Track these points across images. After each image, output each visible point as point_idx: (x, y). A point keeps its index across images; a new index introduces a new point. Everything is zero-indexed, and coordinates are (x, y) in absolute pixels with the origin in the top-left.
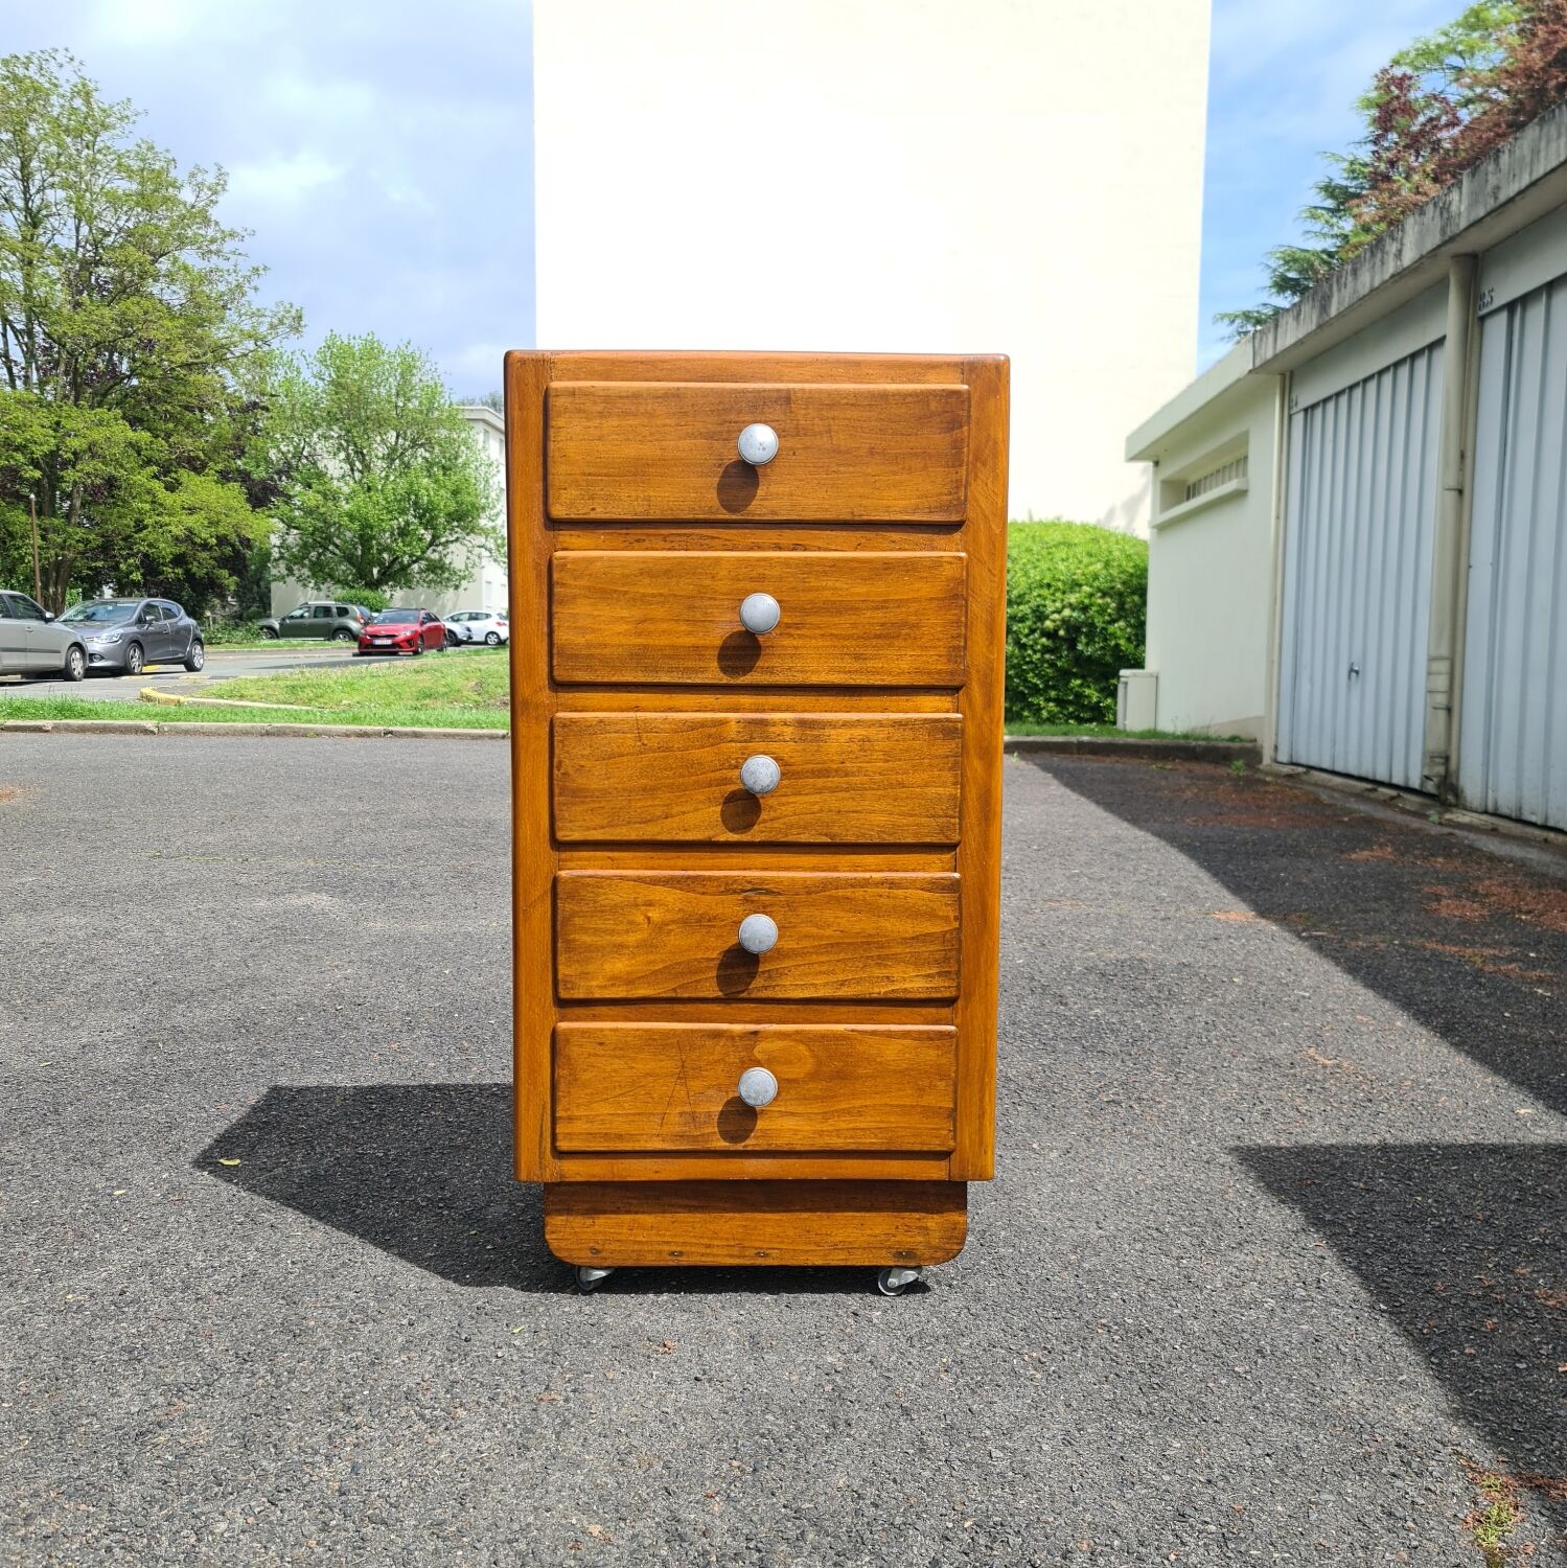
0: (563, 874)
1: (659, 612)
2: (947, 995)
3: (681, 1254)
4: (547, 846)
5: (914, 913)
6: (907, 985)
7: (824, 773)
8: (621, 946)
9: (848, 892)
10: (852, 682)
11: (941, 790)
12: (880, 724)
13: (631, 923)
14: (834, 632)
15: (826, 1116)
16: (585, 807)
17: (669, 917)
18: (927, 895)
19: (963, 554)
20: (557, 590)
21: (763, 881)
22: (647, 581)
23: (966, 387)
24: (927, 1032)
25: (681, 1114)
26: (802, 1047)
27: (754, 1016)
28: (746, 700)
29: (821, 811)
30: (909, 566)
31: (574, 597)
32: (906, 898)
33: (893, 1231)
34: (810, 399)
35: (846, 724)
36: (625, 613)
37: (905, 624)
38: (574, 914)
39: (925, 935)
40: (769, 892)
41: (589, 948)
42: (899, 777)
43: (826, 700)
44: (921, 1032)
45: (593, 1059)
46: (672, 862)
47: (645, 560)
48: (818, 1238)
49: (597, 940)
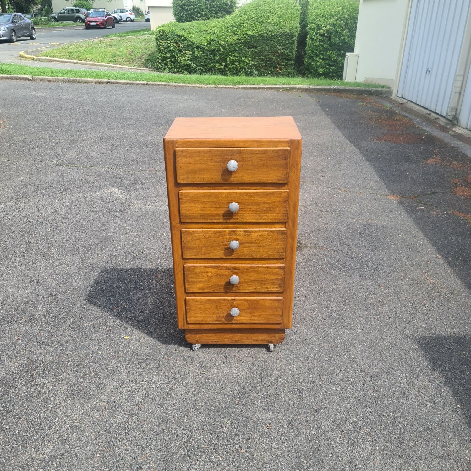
0: (185, 265)
1: (208, 205)
2: (281, 291)
3: (217, 342)
4: (181, 259)
5: (273, 274)
6: (271, 289)
7: (251, 243)
8: (201, 281)
9: (257, 269)
10: (258, 222)
11: (280, 247)
12: (265, 231)
13: (203, 276)
14: (253, 210)
15: (251, 316)
16: (190, 251)
17: (212, 275)
18: (277, 270)
19: (288, 190)
20: (180, 200)
21: (235, 267)
22: (204, 198)
23: (289, 148)
24: (276, 299)
25: (217, 316)
26: (246, 302)
27: (234, 295)
28: (231, 226)
29: (250, 251)
30: (273, 194)
31: (185, 202)
32: (271, 270)
33: (267, 337)
34: (247, 152)
35: (256, 232)
36: (199, 206)
37: (272, 208)
38: (189, 274)
39: (276, 278)
40: (237, 269)
41: (193, 282)
42: (270, 244)
43: (251, 226)
44: (274, 299)
45: (195, 305)
46: (213, 263)
47: (203, 193)
48: (249, 339)
49: (195, 280)
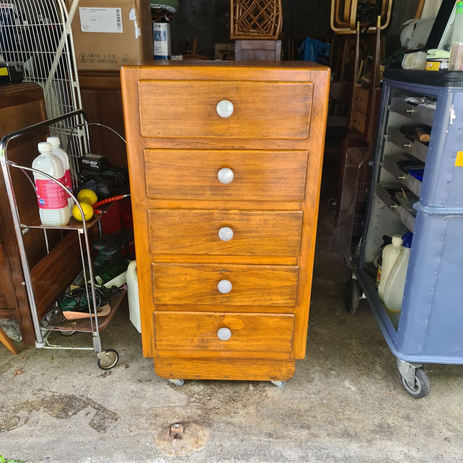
0: (154, 264)
1: (187, 173)
2: (292, 305)
3: (200, 376)
4: (148, 254)
5: (281, 279)
6: (278, 302)
7: (250, 232)
8: (176, 287)
9: (258, 272)
10: (261, 199)
11: (293, 238)
12: (271, 214)
13: (180, 280)
14: (255, 181)
15: (248, 341)
16: (162, 242)
17: (193, 278)
18: (286, 273)
19: (307, 152)
20: (146, 164)
21: (227, 267)
23: (312, 83)
24: (284, 316)
25: (198, 339)
26: (240, 320)
27: (223, 310)
28: (221, 205)
29: (248, 244)
31: (153, 167)
32: (279, 274)
33: (270, 371)
34: (247, 88)
35: (258, 214)
36: (174, 173)
37: (283, 178)
38: (159, 277)
39: (285, 286)
40: (229, 271)
41: (165, 288)
42: (278, 233)
44: (282, 316)
45: (168, 323)
48: (245, 373)
49: (167, 285)
